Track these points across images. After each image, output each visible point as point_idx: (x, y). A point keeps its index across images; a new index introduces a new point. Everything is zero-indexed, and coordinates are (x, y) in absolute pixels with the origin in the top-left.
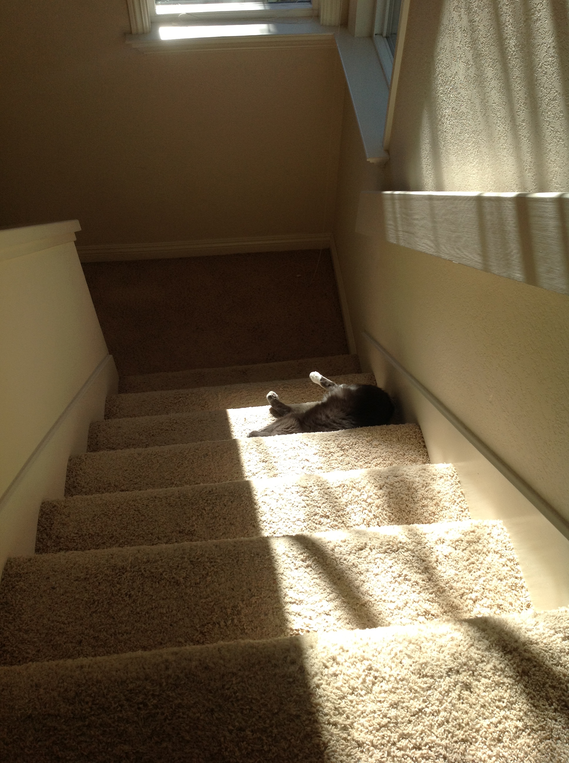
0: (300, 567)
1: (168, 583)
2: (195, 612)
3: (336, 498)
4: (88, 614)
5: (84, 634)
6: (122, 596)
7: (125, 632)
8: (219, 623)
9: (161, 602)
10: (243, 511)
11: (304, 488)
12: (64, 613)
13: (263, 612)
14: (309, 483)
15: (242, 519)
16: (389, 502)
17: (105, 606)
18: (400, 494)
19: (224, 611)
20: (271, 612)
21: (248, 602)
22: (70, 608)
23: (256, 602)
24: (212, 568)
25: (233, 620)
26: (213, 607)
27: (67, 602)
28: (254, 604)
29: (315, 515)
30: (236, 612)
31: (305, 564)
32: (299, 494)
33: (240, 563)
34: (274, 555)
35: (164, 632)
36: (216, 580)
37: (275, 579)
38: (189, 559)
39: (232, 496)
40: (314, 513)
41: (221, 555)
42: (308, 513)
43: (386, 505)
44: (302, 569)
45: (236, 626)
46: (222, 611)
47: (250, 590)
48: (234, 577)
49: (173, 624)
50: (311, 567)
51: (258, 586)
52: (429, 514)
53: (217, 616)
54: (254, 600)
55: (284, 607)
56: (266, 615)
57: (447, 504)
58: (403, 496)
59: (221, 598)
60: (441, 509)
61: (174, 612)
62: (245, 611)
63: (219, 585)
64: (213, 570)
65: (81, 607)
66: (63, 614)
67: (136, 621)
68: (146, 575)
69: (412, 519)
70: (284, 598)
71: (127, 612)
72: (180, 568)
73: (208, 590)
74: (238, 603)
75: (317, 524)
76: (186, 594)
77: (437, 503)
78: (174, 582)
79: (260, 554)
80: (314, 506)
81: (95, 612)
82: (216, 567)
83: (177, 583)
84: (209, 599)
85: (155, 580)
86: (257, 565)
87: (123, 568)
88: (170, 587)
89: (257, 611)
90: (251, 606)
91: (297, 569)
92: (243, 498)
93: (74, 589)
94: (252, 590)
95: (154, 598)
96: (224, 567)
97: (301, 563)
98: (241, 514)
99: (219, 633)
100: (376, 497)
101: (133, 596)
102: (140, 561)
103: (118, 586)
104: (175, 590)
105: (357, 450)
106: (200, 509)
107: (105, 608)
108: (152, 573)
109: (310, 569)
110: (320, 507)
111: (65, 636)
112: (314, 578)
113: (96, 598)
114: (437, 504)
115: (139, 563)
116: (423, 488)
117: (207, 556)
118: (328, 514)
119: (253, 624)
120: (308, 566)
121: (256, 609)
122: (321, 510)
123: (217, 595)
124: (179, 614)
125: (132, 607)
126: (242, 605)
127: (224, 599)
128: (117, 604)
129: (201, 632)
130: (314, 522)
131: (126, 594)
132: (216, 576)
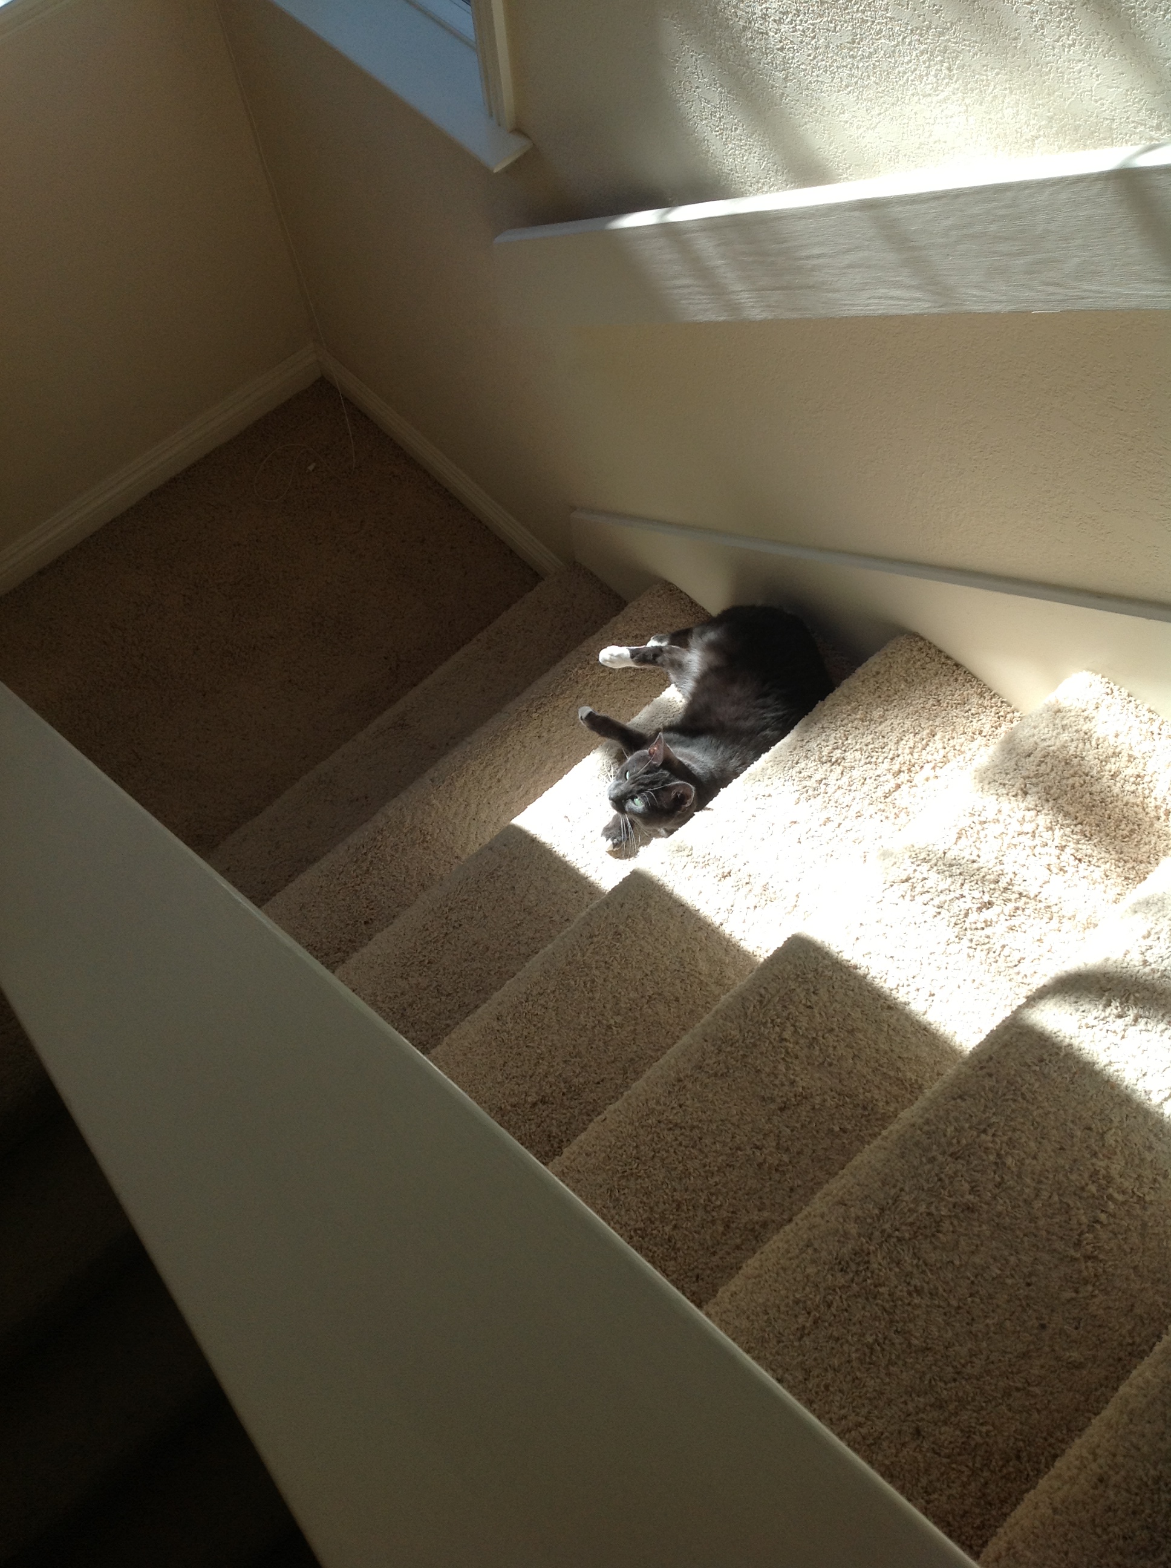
0: (1124, 1030)
1: (955, 1222)
2: (1044, 1233)
3: (974, 862)
4: (882, 1375)
5: (909, 1415)
6: (907, 1301)
7: (971, 1357)
8: (1097, 1222)
9: (977, 1260)
10: (846, 995)
11: (907, 880)
12: (842, 1407)
13: (1141, 1149)
14: (903, 867)
15: (859, 1010)
16: (1060, 809)
17: (897, 1341)
18: (1064, 781)
19: (1085, 1195)
20: (1152, 1138)
21: (1105, 1151)
22: (841, 1391)
23: (1116, 1141)
24: (997, 1140)
25: (1110, 1197)
26: (1061, 1202)
27: (827, 1387)
28: (1116, 1147)
29: (966, 915)
30: (1104, 1182)
31: (1129, 1019)
32: (908, 897)
33: (1029, 1096)
34: (1067, 1041)
35: (1028, 1305)
36: (1023, 1155)
37: (1108, 1081)
38: (944, 1153)
39: (806, 981)
40: (963, 913)
41: (986, 1106)
42: (953, 920)
43: (1060, 818)
44: (1132, 1030)
45: (1124, 1203)
46: (1080, 1198)
47: (1090, 1129)
48: (1044, 1128)
49: (1029, 1280)
50: (1141, 1017)
51: (1094, 1113)
52: (1134, 783)
53: (1082, 1211)
54: (1110, 1139)
55: (1163, 1114)
56: (1150, 1148)
57: (1147, 746)
58: (1071, 781)
59: (1061, 1177)
60: (1143, 761)
61: (1013, 1259)
62: (1116, 1168)
63: (1035, 1158)
64: (1002, 1142)
65: (858, 1374)
66: (843, 1412)
67: (968, 1324)
68: (907, 1236)
69: (1117, 810)
70: (1149, 1099)
71: (940, 1320)
72: (947, 1181)
73: (1028, 1181)
74: (1093, 1164)
75: (983, 929)
76: (999, 1215)
77: (1130, 756)
78: (963, 1211)
79: (1045, 1056)
80: (951, 900)
81: (891, 1363)
82: (1000, 1133)
83: (970, 1208)
84: (1045, 1195)
85: (928, 1232)
86: (1059, 1079)
87: (855, 1254)
88: (964, 1224)
89: (1131, 1154)
90: (1115, 1153)
91: (1123, 1037)
92: (826, 973)
93: (817, 1355)
94: (1093, 1126)
95: (957, 1263)
96: (1012, 1123)
97: (1120, 1021)
98: (849, 1002)
99: (1111, 1235)
100: (1033, 813)
101: (923, 1288)
102: (869, 1220)
103: (882, 1290)
104: (976, 1223)
105: (858, 747)
106: (775, 1043)
107: (900, 1344)
108: (911, 1224)
109: (1142, 1021)
110: (962, 896)
111: (885, 1444)
112: (1163, 1031)
113: (870, 1340)
114: (1131, 758)
115: (870, 1224)
116: (1088, 745)
117: (967, 1125)
118: (986, 898)
119: (1145, 1180)
120: (1136, 1020)
121: (1127, 1153)
122: (968, 899)
123: (1047, 1178)
124: (1024, 1258)
125: (939, 1306)
126: (1101, 1163)
127: (1066, 1176)
128: (910, 1321)
129: (1088, 1258)
130: (977, 929)
131: (910, 1293)
132: (1014, 1147)
